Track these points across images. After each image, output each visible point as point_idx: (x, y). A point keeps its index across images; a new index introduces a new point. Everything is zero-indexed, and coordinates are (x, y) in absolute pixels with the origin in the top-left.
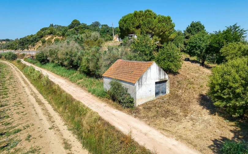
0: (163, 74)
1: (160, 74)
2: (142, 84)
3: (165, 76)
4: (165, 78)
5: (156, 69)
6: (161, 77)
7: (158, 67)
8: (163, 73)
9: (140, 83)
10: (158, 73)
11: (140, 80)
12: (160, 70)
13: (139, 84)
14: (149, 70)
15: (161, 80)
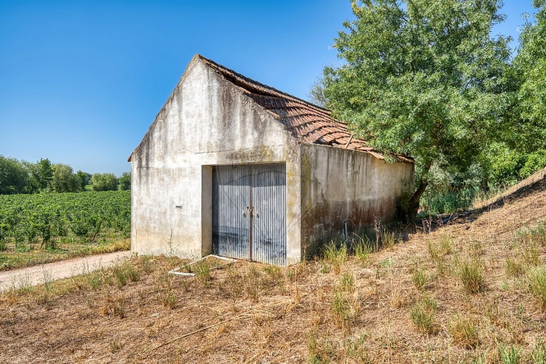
0: (250, 118)
1: (226, 121)
2: (148, 168)
3: (261, 134)
4: (260, 148)
5: (205, 95)
6: (231, 141)
7: (215, 84)
8: (244, 114)
9: (144, 163)
10: (215, 114)
11: (145, 151)
12: (227, 101)
13: (140, 166)
14: (175, 103)
15: (232, 156)
